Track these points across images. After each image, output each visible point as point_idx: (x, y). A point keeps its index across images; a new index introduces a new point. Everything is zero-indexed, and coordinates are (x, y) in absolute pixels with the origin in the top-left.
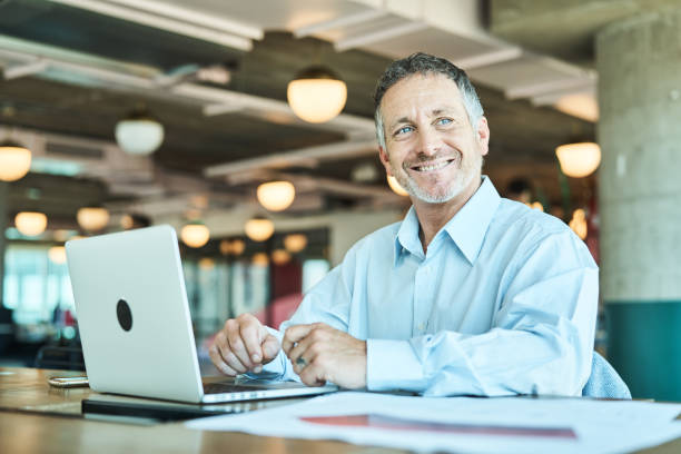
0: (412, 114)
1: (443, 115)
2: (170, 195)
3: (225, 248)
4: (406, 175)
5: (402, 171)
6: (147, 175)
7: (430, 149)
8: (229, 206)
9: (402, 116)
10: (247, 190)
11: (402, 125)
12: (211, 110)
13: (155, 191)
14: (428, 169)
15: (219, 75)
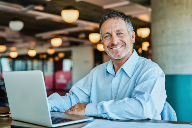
0: (110, 31)
1: (120, 32)
2: (25, 41)
3: (41, 57)
4: (108, 50)
5: (107, 49)
6: (18, 36)
7: (115, 43)
8: (42, 45)
9: (107, 32)
10: (48, 41)
11: (107, 35)
12: (38, 18)
13: (20, 41)
14: (115, 49)
15: (41, 8)
